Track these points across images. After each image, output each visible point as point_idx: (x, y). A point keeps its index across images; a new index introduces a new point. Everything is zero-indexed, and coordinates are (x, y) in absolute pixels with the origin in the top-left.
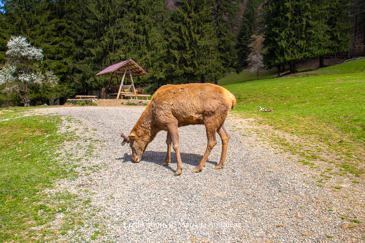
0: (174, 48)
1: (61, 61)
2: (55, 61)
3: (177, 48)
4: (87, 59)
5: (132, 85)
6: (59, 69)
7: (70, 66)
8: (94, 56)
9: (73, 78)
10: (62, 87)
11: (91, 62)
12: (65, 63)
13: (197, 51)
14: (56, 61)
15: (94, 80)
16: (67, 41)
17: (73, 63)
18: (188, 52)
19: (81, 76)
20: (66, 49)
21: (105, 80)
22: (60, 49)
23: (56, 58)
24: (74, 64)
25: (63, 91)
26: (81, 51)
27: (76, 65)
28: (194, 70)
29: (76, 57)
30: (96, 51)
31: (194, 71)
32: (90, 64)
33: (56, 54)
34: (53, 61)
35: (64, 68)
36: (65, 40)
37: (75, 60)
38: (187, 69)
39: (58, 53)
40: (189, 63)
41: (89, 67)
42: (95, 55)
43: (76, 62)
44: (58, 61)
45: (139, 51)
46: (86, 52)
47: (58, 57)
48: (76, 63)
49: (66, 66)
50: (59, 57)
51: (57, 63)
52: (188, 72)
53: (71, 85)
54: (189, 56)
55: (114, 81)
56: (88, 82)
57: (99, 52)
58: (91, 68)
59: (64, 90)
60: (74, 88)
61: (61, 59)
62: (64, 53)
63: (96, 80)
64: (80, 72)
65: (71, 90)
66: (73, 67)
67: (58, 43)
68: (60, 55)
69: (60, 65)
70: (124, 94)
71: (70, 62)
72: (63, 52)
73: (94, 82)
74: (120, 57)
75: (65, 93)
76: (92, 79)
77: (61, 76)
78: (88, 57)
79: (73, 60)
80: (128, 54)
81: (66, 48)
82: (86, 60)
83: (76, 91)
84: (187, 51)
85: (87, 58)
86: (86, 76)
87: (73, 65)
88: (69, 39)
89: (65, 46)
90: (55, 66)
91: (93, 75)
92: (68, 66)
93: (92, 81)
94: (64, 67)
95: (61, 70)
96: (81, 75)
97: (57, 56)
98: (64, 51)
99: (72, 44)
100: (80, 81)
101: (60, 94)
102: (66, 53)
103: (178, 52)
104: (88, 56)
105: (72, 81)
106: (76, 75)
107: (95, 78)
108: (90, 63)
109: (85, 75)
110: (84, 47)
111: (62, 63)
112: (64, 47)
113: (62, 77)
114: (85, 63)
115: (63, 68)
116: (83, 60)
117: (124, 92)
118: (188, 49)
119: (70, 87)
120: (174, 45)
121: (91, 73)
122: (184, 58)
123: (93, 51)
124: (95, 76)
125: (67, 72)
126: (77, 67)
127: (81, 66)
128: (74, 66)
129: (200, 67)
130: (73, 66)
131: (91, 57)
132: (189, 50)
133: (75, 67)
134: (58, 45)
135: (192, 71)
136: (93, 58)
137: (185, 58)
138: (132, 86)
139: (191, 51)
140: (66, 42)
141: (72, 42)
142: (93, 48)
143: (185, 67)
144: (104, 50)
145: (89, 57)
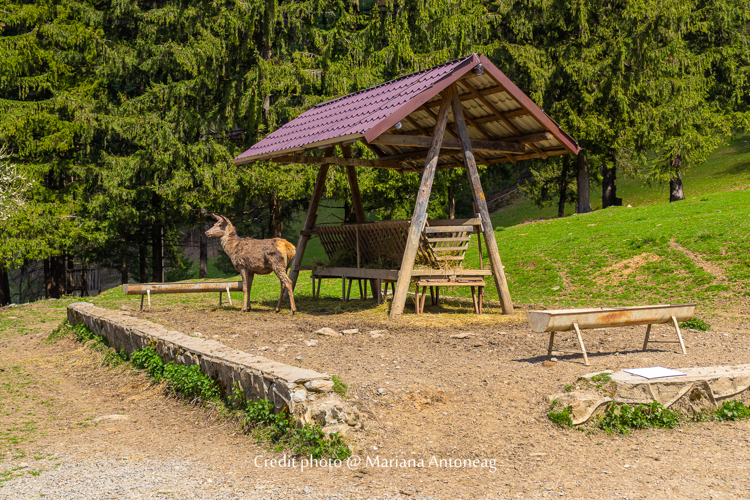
0: (521, 36)
1: (44, 103)
2: (19, 103)
3: (531, 35)
4: (155, 90)
5: (478, 221)
6: (37, 136)
7: (85, 126)
8: (189, 76)
9: (97, 176)
10: (50, 212)
11: (175, 103)
12: (65, 114)
13: (627, 44)
14: (25, 103)
15: (191, 183)
16: (71, 18)
17: (98, 109)
18: (586, 52)
19: (132, 164)
20: (64, 53)
21: (240, 182)
22: (41, 53)
23: (22, 94)
24: (101, 116)
25: (57, 228)
26: (131, 60)
27: (110, 118)
28: (611, 125)
29: (109, 86)
30: (196, 55)
31: (611, 132)
32: (171, 114)
33: (24, 75)
34: (11, 102)
35: (58, 134)
36: (62, 16)
37: (104, 97)
38: (583, 125)
39: (32, 72)
40: (589, 99)
41: (168, 127)
42: (195, 73)
43: (110, 106)
44: (32, 103)
45: (383, 52)
46: (150, 62)
47: (31, 88)
48: (107, 112)
49: (67, 123)
50: (37, 88)
51: (26, 110)
52: (588, 134)
53: (90, 207)
54: (591, 69)
55: (280, 187)
56: (165, 191)
57: (210, 59)
58: (175, 131)
59: (61, 225)
60: (101, 218)
61: (46, 94)
62: (55, 69)
63: (198, 184)
64: (123, 147)
65: (90, 223)
66: (95, 129)
67: (30, 29)
68: (41, 81)
69: (40, 121)
70: (434, 283)
71: (81, 108)
72: (53, 64)
73: (190, 189)
74: (301, 79)
75: (64, 237)
76: (180, 179)
77: (46, 168)
78: (162, 84)
79: (95, 96)
80: (333, 67)
81: (63, 49)
82: (154, 94)
83: (111, 226)
84: (579, 46)
85: (158, 88)
86: (153, 166)
87: (97, 119)
88: (78, 12)
89: (61, 39)
90: (21, 123)
91: (186, 160)
92: (76, 124)
93: (182, 189)
94: (58, 130)
95: (47, 143)
96: (133, 161)
97: (28, 81)
98: (56, 60)
99: (89, 31)
100: (127, 188)
101: (43, 243)
102: (68, 72)
103: (541, 55)
104: (160, 75)
105: (94, 187)
106: (111, 159)
107: (194, 172)
108: (170, 109)
109: (152, 161)
110: (140, 41)
111: (52, 111)
112: (57, 44)
113: (51, 172)
114: (150, 109)
115: (54, 132)
116: (141, 98)
117: (434, 265)
118: (585, 38)
119: (84, 213)
120: (522, 25)
121: (176, 154)
122: (567, 77)
123: (184, 56)
124: (196, 166)
125: (71, 151)
126: (113, 129)
127: (131, 124)
128: (100, 125)
129: (637, 113)
130: (95, 123)
131: (174, 84)
132: (588, 45)
133: (107, 127)
134: (31, 37)
135: (603, 131)
136: (182, 88)
137: (575, 78)
138: (477, 228)
139: (599, 48)
140: (64, 25)
141: (87, 25)
142: (184, 40)
143: (573, 116)
144: (232, 49)
145: (165, 83)
